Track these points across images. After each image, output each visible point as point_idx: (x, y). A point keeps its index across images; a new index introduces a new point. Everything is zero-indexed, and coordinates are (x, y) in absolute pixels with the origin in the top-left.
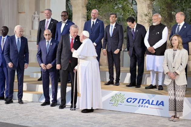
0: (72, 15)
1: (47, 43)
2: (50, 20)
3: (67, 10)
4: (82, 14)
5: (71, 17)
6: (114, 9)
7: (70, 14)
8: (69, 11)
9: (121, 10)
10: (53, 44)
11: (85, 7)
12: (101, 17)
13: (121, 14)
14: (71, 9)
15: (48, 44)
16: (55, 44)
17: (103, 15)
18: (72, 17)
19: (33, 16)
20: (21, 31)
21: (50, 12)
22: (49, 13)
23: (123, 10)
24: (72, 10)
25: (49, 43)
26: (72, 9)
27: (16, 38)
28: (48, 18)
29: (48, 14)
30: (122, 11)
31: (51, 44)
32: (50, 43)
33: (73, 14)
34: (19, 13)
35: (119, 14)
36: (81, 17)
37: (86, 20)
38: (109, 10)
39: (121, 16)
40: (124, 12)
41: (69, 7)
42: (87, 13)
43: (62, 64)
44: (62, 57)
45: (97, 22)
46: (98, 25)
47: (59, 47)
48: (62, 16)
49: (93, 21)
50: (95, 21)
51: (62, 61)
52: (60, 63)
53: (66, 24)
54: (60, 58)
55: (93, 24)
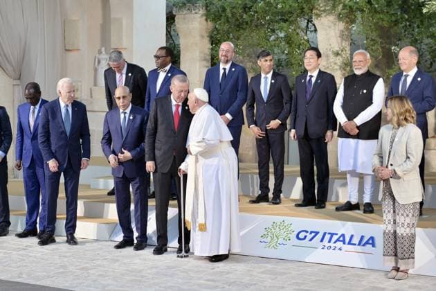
0: (179, 55)
1: (122, 116)
4: (200, 52)
5: (177, 59)
6: (268, 40)
9: (284, 43)
10: (134, 118)
11: (208, 37)
12: (241, 57)
13: (283, 53)
14: (176, 42)
15: (125, 117)
16: (139, 118)
17: (246, 55)
18: (179, 58)
19: (96, 57)
20: (72, 90)
23: (288, 43)
24: (179, 44)
25: (127, 115)
26: (179, 42)
27: (62, 105)
30: (286, 46)
31: (131, 118)
32: (129, 116)
33: (181, 51)
34: (66, 50)
35: (279, 51)
36: (198, 58)
37: (209, 64)
38: (259, 44)
39: (284, 57)
40: (291, 46)
41: (173, 38)
42: (212, 49)
43: (158, 161)
44: (156, 144)
45: (233, 69)
46: (235, 76)
47: (149, 125)
48: (156, 57)
49: (224, 67)
50: (228, 67)
51: (158, 153)
52: (153, 159)
53: (168, 73)
54: (153, 148)
55: (225, 73)
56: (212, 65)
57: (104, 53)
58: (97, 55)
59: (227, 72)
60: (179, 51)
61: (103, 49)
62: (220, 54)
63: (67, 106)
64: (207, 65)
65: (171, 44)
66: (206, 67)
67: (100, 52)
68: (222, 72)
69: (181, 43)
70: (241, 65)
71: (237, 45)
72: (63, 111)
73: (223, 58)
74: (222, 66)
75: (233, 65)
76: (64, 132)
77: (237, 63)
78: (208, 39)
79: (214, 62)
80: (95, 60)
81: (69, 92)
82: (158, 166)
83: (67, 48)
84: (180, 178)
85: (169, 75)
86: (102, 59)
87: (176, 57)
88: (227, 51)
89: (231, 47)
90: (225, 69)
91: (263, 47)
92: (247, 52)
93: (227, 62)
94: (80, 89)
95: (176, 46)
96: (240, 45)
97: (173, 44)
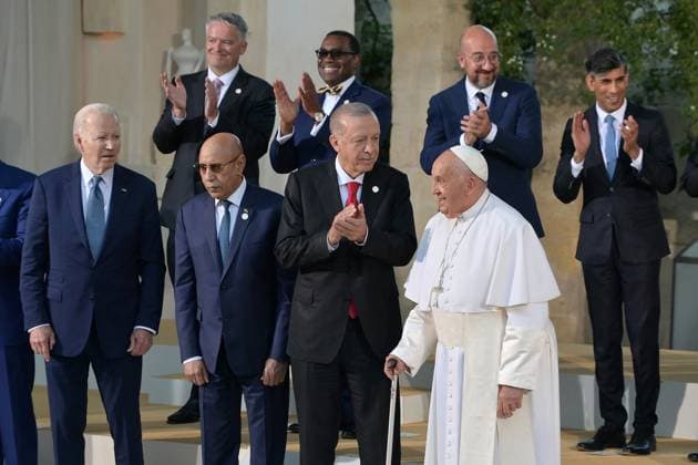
0: (390, 55)
1: (221, 211)
2: (227, 79)
3: (361, 23)
4: (446, 48)
5: (381, 65)
6: (627, 20)
7: (378, 45)
8: (372, 28)
9: (665, 29)
10: (253, 217)
11: (466, 7)
12: (553, 64)
13: (665, 53)
14: (382, 21)
15: (228, 213)
16: (265, 215)
17: (565, 57)
18: (389, 62)
21: (239, 32)
22: (231, 43)
23: (678, 27)
24: (390, 26)
25: (234, 211)
26: (389, 19)
27: (87, 175)
28: (222, 69)
29: (227, 48)
30: (674, 36)
31: (245, 217)
32: (240, 212)
33: (395, 44)
34: (85, 33)
35: (654, 48)
36: (441, 63)
38: (602, 31)
39: (666, 64)
40: (685, 36)
41: (374, 7)
53: (342, 99)
57: (188, 43)
58: (171, 50)
59: (488, 101)
60: (389, 45)
61: (186, 34)
63: (99, 179)
65: (367, 24)
67: (178, 42)
69: (394, 24)
71: (544, 32)
72: (87, 192)
76: (85, 247)
78: (468, 12)
80: (164, 62)
81: (103, 138)
83: (87, 29)
86: (187, 60)
87: (380, 60)
90: (481, 97)
91: (609, 38)
92: (568, 50)
95: (382, 31)
96: (552, 33)
97: (373, 24)
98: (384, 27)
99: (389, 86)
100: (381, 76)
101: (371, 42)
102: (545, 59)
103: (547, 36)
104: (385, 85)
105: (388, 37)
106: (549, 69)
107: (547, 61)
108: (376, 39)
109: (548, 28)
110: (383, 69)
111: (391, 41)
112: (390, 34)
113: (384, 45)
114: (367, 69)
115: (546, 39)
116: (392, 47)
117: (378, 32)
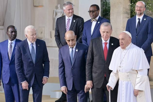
0: (110, 10)
1: (71, 50)
3: (102, 2)
4: (123, 8)
5: (108, 12)
7: (107, 8)
8: (105, 4)
12: (150, 12)
14: (107, 2)
15: (73, 50)
18: (109, 12)
19: (54, 11)
20: (34, 34)
24: (110, 3)
25: (74, 49)
27: (29, 43)
34: (34, 6)
36: (122, 12)
37: (129, 16)
42: (131, 6)
43: (94, 81)
44: (93, 69)
45: (145, 19)
46: (146, 24)
47: (88, 57)
48: (90, 12)
49: (139, 18)
50: (141, 18)
51: (94, 75)
52: (91, 79)
53: (97, 22)
54: (91, 72)
55: (139, 22)
56: (131, 17)
57: (59, 8)
58: (55, 10)
59: (141, 21)
60: (109, 7)
61: (59, 6)
62: (136, 9)
63: (33, 44)
64: (128, 16)
65: (104, 2)
66: (127, 18)
67: (57, 8)
68: (137, 21)
69: (110, 2)
70: (150, 16)
71: (148, 3)
72: (30, 47)
73: (138, 12)
74: (137, 17)
75: (145, 16)
77: (148, 15)
79: (133, 15)
80: (54, 13)
81: (32, 35)
82: (94, 84)
84: (109, 92)
85: (99, 22)
86: (59, 12)
87: (107, 11)
88: (141, 7)
89: (143, 5)
90: (139, 19)
93: (141, 14)
94: (43, 32)
95: (108, 4)
96: (150, 4)
97: (106, 2)
98: (108, 3)
99: (109, 18)
100: (108, 15)
101: (105, 7)
102: (148, 10)
103: (149, 4)
104: (109, 17)
105: (109, 6)
106: (150, 13)
107: (149, 11)
108: (106, 6)
109: (149, 3)
110: (108, 14)
111: (110, 6)
112: (110, 5)
113: (108, 7)
114: (104, 14)
115: (148, 5)
116: (110, 8)
117: (107, 4)
